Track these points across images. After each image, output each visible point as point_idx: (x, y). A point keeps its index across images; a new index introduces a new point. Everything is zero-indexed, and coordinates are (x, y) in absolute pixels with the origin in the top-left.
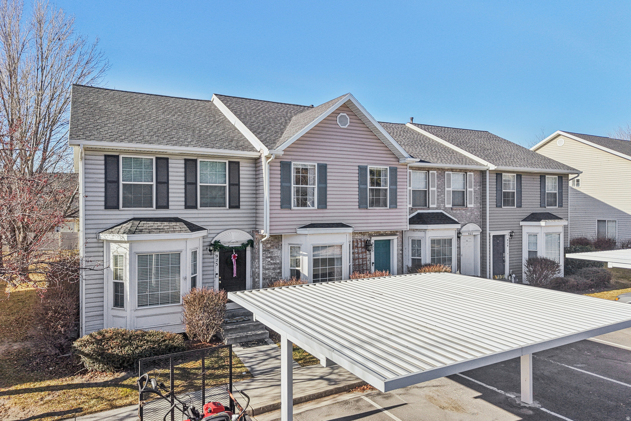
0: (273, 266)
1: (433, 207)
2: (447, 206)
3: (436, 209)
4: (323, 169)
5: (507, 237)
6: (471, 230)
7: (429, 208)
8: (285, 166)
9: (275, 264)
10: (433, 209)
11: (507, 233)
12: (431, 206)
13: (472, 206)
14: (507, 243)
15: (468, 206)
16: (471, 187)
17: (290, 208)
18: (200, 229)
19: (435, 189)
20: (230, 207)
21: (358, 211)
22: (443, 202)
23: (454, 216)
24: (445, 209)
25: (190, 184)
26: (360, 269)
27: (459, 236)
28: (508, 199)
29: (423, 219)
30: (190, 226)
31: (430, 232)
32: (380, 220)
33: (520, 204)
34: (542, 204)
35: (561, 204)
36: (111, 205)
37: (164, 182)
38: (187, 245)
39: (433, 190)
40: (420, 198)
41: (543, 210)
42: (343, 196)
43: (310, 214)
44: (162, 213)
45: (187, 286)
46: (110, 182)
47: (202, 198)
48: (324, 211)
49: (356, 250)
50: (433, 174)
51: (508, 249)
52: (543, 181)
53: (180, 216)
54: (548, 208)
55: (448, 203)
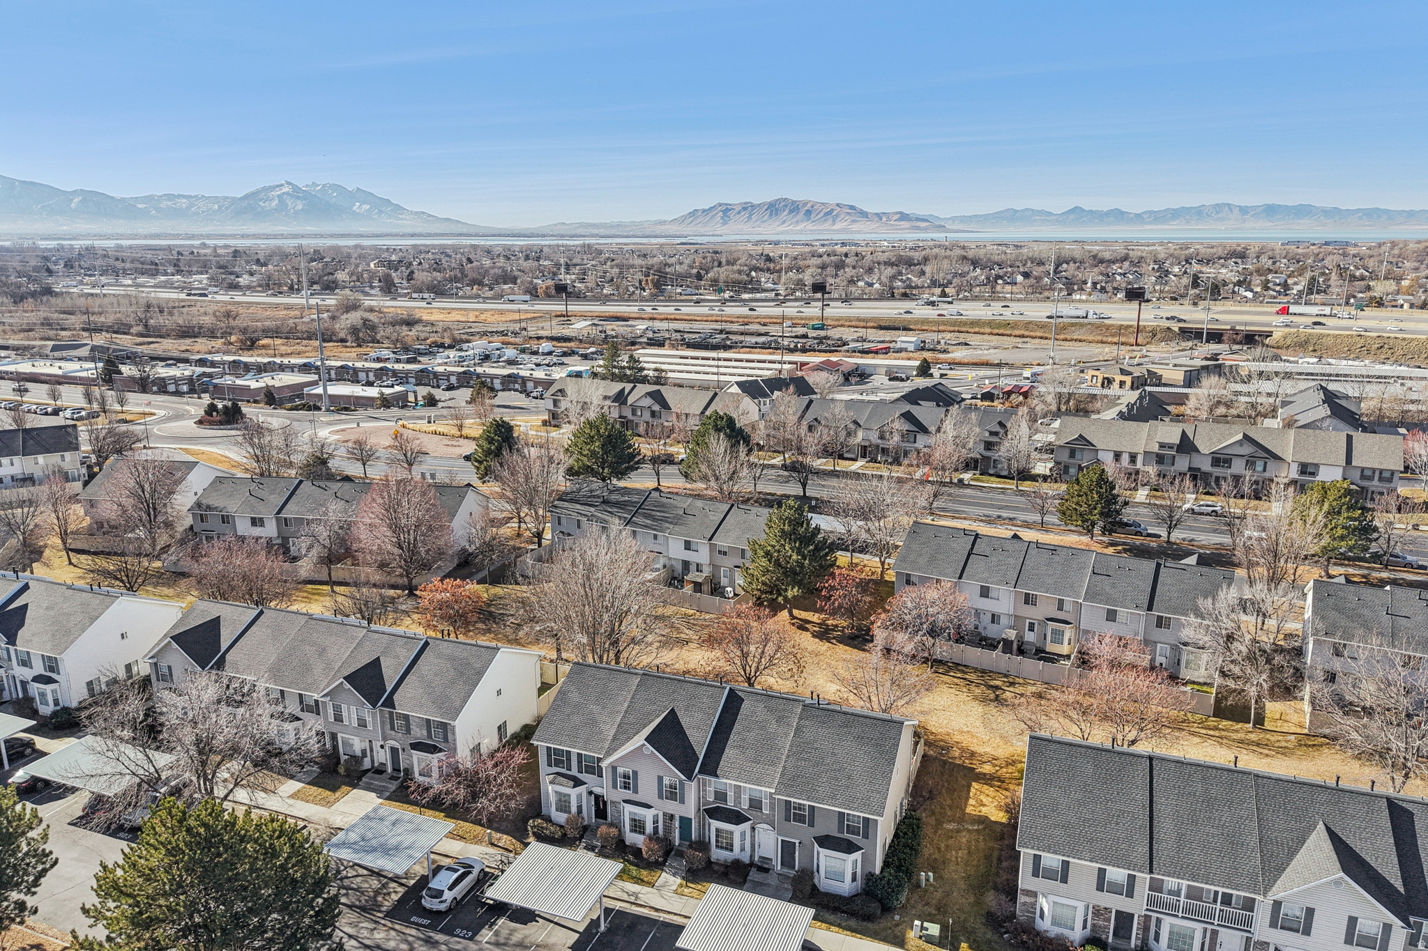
0: (617, 812)
1: (730, 804)
2: (742, 807)
3: (734, 807)
4: (635, 773)
5: (797, 844)
6: (765, 828)
7: (727, 804)
8: (614, 768)
9: (619, 811)
10: (731, 806)
11: (797, 842)
13: (768, 812)
14: (797, 848)
15: (763, 811)
16: (766, 800)
17: (616, 788)
18: (585, 783)
19: (733, 794)
20: (597, 776)
21: (657, 799)
22: (740, 803)
23: (750, 815)
24: (742, 809)
25: (580, 762)
26: (668, 829)
27: (753, 829)
28: (800, 819)
29: (714, 813)
30: (577, 783)
31: (715, 824)
32: (672, 807)
33: (812, 825)
34: (841, 830)
35: (866, 836)
36: (549, 765)
37: (569, 759)
38: (574, 793)
39: (731, 795)
40: (720, 796)
41: (840, 835)
42: (647, 790)
43: (628, 794)
44: (569, 772)
45: (574, 810)
46: (549, 756)
47: (585, 769)
48: (637, 794)
49: (664, 818)
50: (730, 785)
51: (797, 853)
52: (842, 814)
53: (575, 775)
54: (846, 835)
55: (745, 805)
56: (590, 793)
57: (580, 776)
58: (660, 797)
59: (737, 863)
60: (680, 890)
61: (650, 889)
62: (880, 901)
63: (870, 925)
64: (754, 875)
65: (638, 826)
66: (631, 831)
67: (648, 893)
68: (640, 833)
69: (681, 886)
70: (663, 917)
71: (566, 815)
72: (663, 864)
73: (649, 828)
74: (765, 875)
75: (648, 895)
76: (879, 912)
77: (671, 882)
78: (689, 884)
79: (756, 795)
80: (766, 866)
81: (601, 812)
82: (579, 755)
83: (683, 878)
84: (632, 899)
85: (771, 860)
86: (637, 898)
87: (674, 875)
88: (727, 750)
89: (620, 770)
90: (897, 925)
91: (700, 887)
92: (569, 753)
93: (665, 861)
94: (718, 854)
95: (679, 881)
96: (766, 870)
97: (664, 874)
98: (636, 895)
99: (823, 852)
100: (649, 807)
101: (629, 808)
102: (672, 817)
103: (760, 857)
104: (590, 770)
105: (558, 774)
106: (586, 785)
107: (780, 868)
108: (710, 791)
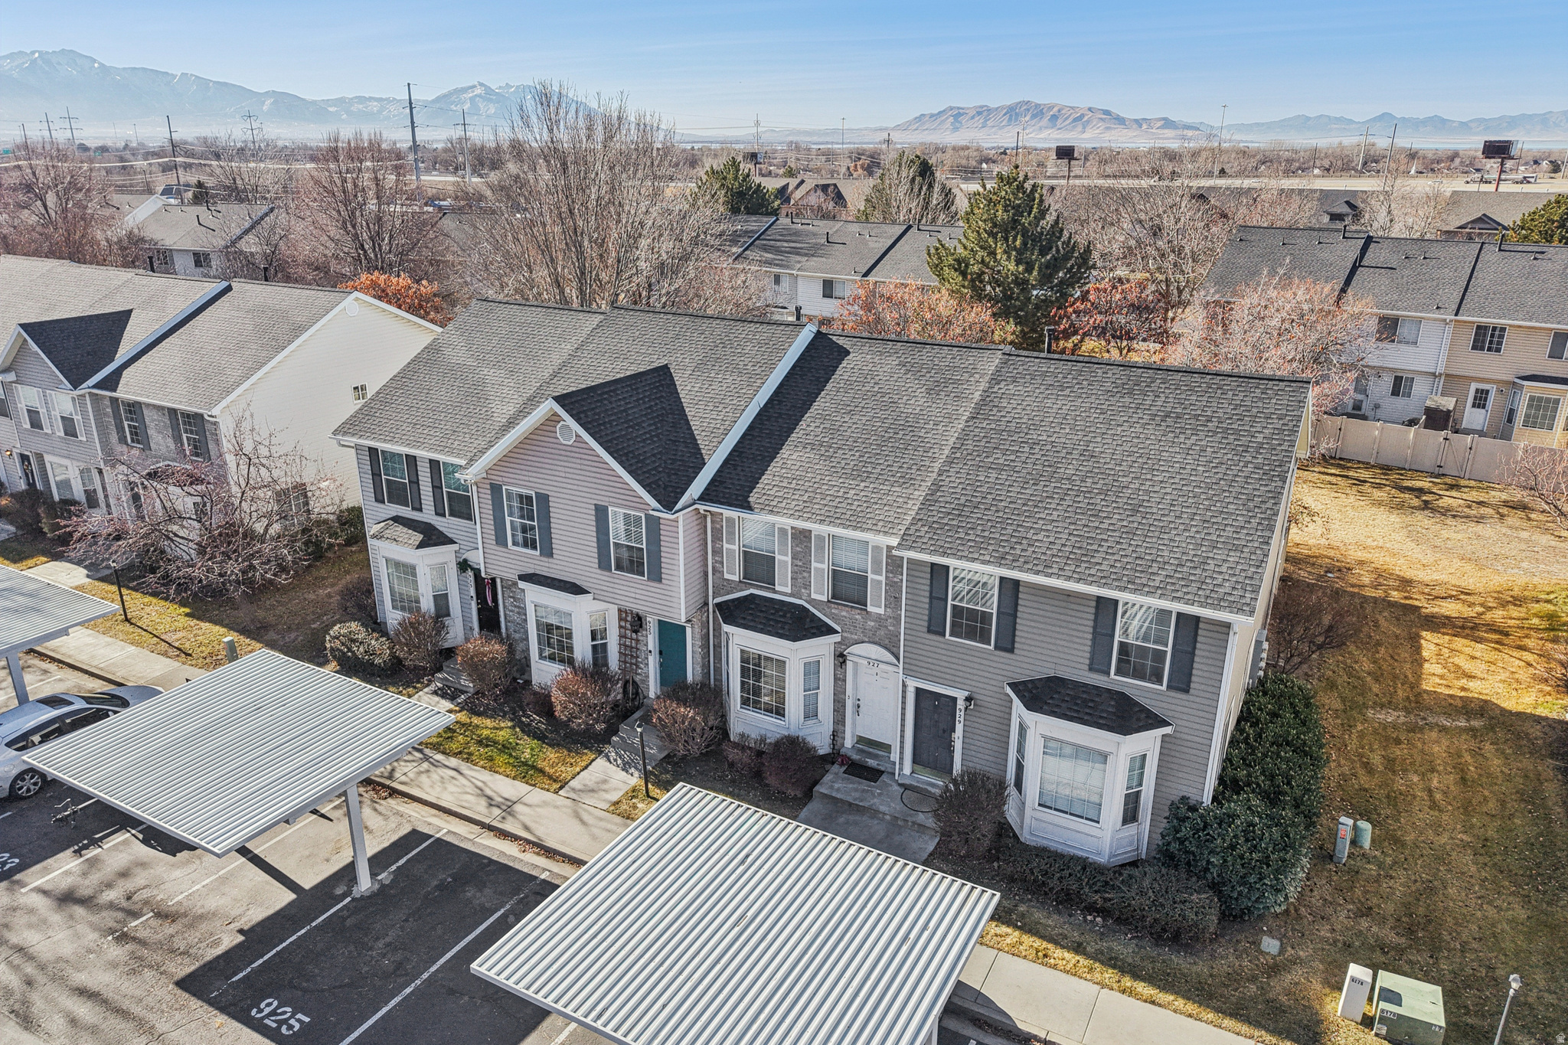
0: (517, 610)
1: (783, 589)
2: (814, 596)
3: (791, 595)
4: (544, 501)
5: (961, 704)
6: (873, 657)
7: (775, 591)
8: (496, 489)
9: (519, 607)
10: (785, 594)
11: (960, 695)
12: (777, 588)
13: (881, 611)
14: (960, 715)
15: (870, 608)
16: (877, 572)
17: (506, 545)
18: (452, 542)
19: (789, 559)
21: (599, 571)
22: (807, 586)
23: (833, 619)
24: (811, 601)
25: (436, 487)
26: (631, 654)
27: (841, 659)
28: (971, 625)
29: (740, 612)
30: (432, 537)
31: (741, 640)
32: (634, 591)
33: (1007, 645)
34: (1099, 664)
35: (1182, 682)
36: (380, 498)
38: (422, 561)
39: (784, 560)
40: (759, 566)
41: (1096, 679)
43: (532, 560)
44: (416, 516)
45: (426, 603)
46: (376, 475)
47: (450, 505)
48: (551, 560)
49: (623, 624)
50: (783, 531)
51: (959, 728)
52: (1105, 608)
53: (432, 522)
54: (1115, 680)
55: (820, 591)
56: (463, 566)
57: (442, 523)
58: (604, 564)
59: (792, 748)
60: (625, 804)
61: (549, 795)
62: (1215, 887)
63: (1180, 961)
64: (835, 784)
65: (557, 645)
66: (543, 654)
67: (545, 804)
68: (560, 661)
69: (633, 793)
72: (605, 738)
73: (582, 649)
74: (864, 785)
76: (1212, 920)
77: (613, 783)
79: (850, 561)
80: (872, 763)
81: (491, 615)
82: (434, 464)
83: (646, 775)
84: (493, 816)
85: (887, 748)
86: (507, 812)
87: (624, 767)
89: (509, 491)
90: (1275, 969)
92: (412, 460)
93: (612, 730)
94: (744, 722)
95: (632, 782)
96: (873, 775)
97: (599, 761)
98: (508, 808)
99: (1041, 726)
100: (576, 589)
101: (534, 595)
102: (638, 622)
103: (861, 740)
104: (458, 507)
105: (397, 519)
106: (455, 547)
107: (907, 770)
108: (730, 552)
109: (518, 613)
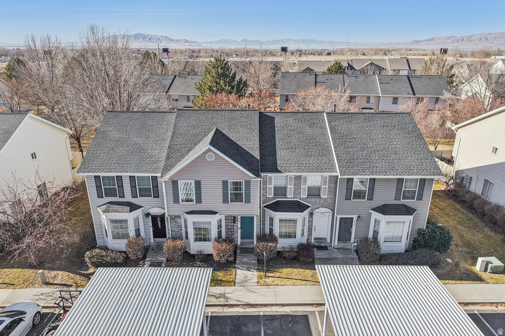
1: (290, 196)
2: (302, 197)
3: (293, 198)
4: (198, 183)
5: (355, 219)
6: (323, 212)
7: (287, 198)
8: (175, 183)
9: (178, 225)
10: (291, 198)
11: (355, 217)
12: (288, 196)
13: (326, 197)
14: (354, 223)
15: (322, 197)
16: (325, 185)
17: (179, 203)
18: (141, 207)
19: (293, 186)
20: (154, 197)
21: (223, 204)
22: (299, 194)
23: (308, 203)
24: (301, 199)
25: (133, 187)
26: (230, 231)
27: (311, 215)
28: (359, 195)
29: (276, 207)
30: (133, 207)
31: (278, 216)
32: (238, 209)
33: (371, 198)
34: (397, 198)
35: (420, 198)
36: (100, 196)
37: (121, 187)
38: (130, 217)
39: (291, 187)
40: (280, 191)
41: (397, 202)
42: (212, 197)
43: (191, 206)
44: (122, 200)
45: (132, 233)
46: (98, 187)
47: (139, 193)
48: (200, 204)
49: (227, 221)
50: (291, 178)
51: (354, 227)
52: (400, 181)
53: (130, 201)
54: (403, 201)
55: (304, 195)
56: (147, 215)
57: (135, 201)
58: (225, 201)
60: (262, 282)
61: (233, 288)
64: (318, 254)
65: (202, 235)
66: (196, 240)
67: (235, 291)
68: (205, 240)
69: (260, 277)
70: (262, 311)
71: (125, 241)
72: (234, 262)
73: (214, 234)
74: (326, 252)
75: (234, 294)
77: (250, 277)
78: (268, 274)
79: (315, 183)
80: (323, 245)
81: (159, 232)
82: (132, 178)
83: (258, 270)
84: (222, 301)
85: (325, 239)
86: (227, 299)
87: (248, 269)
88: (278, 152)
89: (181, 184)
91: (278, 274)
92: (120, 178)
93: (235, 259)
94: (283, 244)
95: (256, 273)
96: (325, 248)
97: (238, 271)
100: (214, 213)
101: (191, 219)
102: (234, 219)
103: (315, 239)
104: (145, 193)
105: (111, 203)
106: (142, 209)
107: (336, 244)
108: (270, 188)
109: (177, 227)
